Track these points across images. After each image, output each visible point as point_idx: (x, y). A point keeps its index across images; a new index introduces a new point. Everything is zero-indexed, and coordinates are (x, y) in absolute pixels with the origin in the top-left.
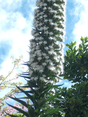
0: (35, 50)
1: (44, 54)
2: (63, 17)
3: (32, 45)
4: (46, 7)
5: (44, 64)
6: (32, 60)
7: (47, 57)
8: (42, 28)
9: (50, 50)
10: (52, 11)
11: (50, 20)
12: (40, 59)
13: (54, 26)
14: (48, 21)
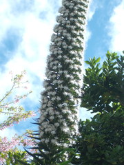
0: (47, 107)
1: (57, 113)
2: (80, 67)
3: (43, 100)
4: (61, 54)
5: (57, 124)
6: (43, 119)
7: (61, 117)
8: (56, 81)
9: (63, 107)
10: (68, 61)
11: (66, 72)
12: (52, 118)
13: (69, 79)
14: (63, 73)
